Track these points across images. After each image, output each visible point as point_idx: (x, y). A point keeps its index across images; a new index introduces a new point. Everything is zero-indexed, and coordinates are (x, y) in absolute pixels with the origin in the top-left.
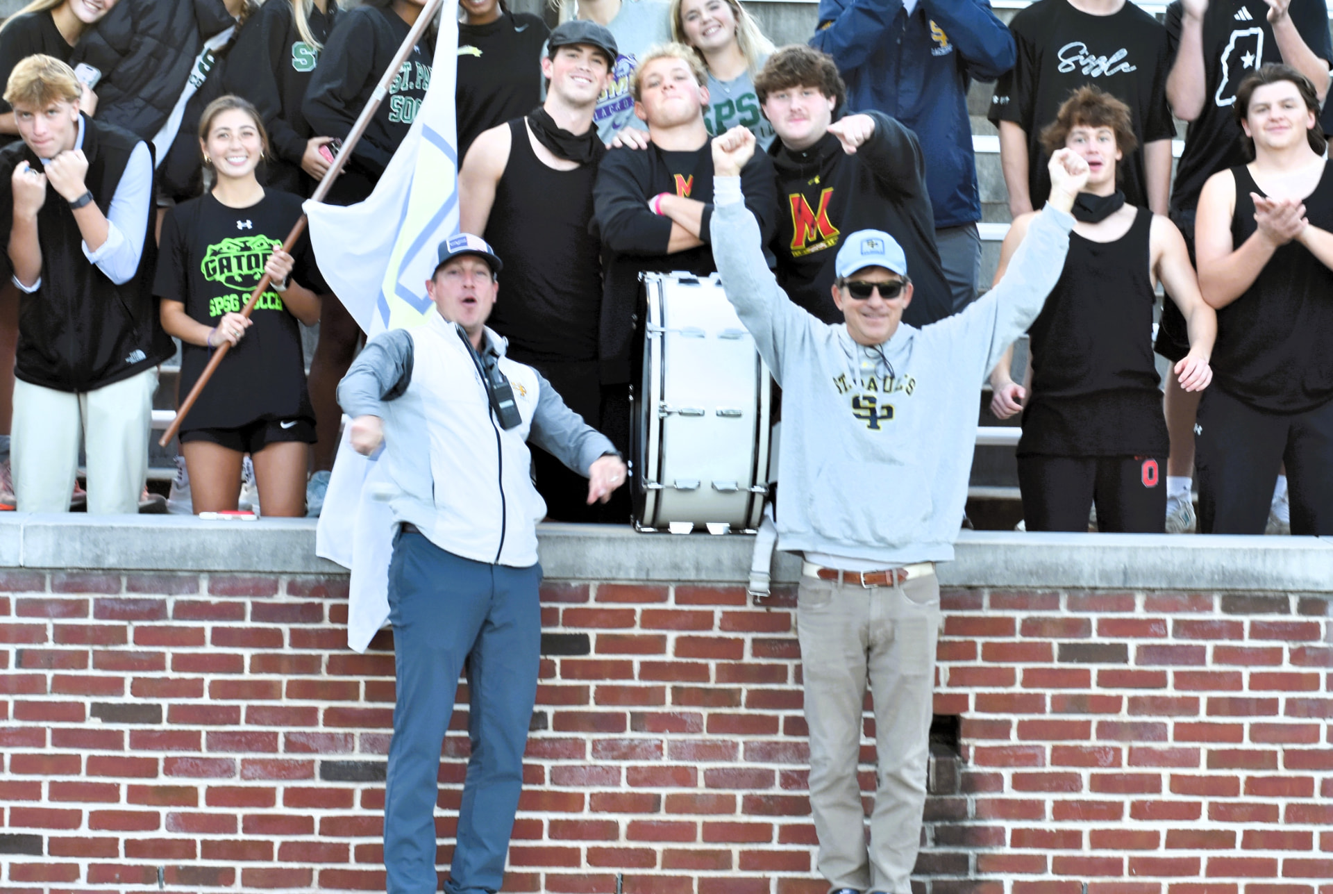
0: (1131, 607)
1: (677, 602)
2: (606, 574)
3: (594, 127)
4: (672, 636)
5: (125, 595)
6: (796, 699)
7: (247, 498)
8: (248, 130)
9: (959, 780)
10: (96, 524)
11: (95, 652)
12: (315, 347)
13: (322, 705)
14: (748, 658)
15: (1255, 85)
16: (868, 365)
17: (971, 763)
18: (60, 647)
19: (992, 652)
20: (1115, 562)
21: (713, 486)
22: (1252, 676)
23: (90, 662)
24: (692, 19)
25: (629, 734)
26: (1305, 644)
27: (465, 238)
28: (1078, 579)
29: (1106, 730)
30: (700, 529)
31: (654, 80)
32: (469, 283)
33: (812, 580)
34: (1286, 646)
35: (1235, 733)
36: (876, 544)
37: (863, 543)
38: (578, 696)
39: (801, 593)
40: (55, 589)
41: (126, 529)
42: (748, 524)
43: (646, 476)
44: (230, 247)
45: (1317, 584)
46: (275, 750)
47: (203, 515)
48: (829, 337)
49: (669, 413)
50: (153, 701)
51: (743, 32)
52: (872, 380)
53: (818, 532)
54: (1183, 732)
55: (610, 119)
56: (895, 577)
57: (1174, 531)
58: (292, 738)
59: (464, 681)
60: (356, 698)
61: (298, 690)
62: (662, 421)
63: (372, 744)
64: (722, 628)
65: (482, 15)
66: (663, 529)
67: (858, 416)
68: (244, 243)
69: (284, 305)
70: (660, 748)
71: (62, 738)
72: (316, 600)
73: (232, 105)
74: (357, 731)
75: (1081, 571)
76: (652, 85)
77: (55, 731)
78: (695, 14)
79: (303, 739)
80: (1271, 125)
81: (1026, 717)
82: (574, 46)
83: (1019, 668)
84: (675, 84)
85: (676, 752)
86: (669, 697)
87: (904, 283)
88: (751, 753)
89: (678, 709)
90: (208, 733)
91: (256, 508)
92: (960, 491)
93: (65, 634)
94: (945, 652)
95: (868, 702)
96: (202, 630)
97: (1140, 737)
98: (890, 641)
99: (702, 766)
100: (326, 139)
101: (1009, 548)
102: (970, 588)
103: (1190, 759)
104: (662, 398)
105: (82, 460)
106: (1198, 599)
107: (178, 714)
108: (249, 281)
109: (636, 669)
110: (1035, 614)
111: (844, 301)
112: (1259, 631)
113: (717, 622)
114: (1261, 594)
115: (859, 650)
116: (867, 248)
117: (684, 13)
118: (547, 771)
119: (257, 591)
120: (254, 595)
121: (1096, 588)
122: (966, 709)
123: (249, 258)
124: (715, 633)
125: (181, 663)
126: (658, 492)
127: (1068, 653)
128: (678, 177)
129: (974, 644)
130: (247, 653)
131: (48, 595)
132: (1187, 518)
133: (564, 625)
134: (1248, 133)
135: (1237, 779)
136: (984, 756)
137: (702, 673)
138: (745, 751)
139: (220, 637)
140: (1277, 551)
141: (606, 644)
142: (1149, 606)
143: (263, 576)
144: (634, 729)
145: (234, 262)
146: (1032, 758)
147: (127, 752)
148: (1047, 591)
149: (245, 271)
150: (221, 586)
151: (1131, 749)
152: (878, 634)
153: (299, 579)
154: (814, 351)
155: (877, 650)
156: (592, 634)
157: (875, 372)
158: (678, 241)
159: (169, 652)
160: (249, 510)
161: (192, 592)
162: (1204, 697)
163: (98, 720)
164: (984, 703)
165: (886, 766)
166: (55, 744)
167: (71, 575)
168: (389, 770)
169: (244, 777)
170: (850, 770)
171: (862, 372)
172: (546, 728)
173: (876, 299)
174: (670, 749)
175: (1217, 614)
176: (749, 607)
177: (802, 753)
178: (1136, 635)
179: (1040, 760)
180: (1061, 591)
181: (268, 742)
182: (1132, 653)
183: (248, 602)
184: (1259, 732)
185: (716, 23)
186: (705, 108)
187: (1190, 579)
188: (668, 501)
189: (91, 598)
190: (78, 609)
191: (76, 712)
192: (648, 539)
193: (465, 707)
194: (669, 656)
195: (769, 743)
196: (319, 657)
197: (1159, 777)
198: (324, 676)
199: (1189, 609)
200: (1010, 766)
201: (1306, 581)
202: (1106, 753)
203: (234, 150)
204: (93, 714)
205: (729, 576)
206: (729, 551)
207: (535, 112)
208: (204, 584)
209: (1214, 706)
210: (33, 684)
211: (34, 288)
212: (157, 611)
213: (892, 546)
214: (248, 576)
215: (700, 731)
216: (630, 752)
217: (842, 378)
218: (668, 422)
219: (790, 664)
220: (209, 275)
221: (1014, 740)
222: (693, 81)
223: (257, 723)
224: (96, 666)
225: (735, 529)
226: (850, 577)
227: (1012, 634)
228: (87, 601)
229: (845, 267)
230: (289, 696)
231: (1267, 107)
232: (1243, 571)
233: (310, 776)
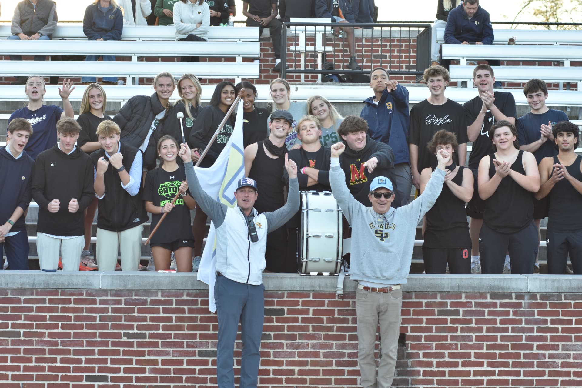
0: (461, 298)
1: (313, 298)
2: (290, 289)
3: (285, 145)
4: (311, 309)
5: (134, 297)
6: (354, 329)
7: (173, 265)
8: (173, 146)
9: (405, 355)
10: (124, 274)
11: (124, 316)
12: (194, 217)
13: (198, 332)
14: (336, 316)
15: (496, 128)
16: (380, 220)
17: (409, 349)
18: (113, 315)
19: (416, 313)
20: (455, 283)
21: (324, 260)
22: (500, 320)
23: (123, 319)
24: (315, 109)
25: (298, 341)
26: (517, 309)
27: (247, 179)
28: (443, 289)
29: (453, 338)
30: (320, 274)
31: (304, 128)
32: (247, 195)
33: (360, 290)
34: (511, 310)
35: (495, 339)
36: (382, 278)
37: (378, 278)
38: (281, 329)
39: (357, 294)
40: (111, 296)
41: (134, 276)
42: (336, 272)
43: (303, 257)
44: (167, 184)
45: (521, 290)
46: (183, 347)
47: (159, 271)
48: (367, 211)
49: (310, 236)
50: (144, 332)
51: (331, 113)
52: (381, 225)
53: (364, 274)
54: (478, 338)
55: (290, 142)
56: (388, 290)
57: (474, 273)
58: (189, 343)
59: (240, 324)
60: (209, 330)
61: (190, 328)
62: (307, 239)
63: (214, 345)
64: (328, 306)
65: (248, 109)
66: (308, 274)
67: (377, 236)
68: (172, 183)
69: (184, 203)
70: (308, 345)
71: (114, 344)
72: (196, 299)
73: (168, 138)
74: (210, 341)
75: (444, 286)
76: (303, 129)
77: (112, 342)
78: (316, 108)
79: (192, 344)
80: (501, 141)
81: (427, 334)
82: (278, 119)
83: (425, 318)
84: (311, 130)
85: (313, 346)
86: (311, 329)
87: (392, 194)
88: (338, 346)
89: (314, 333)
90: (161, 342)
91: (176, 269)
92: (409, 261)
93: (115, 310)
94: (403, 313)
95: (378, 330)
96: (159, 308)
97: (464, 340)
98: (386, 311)
99: (322, 351)
100: (197, 149)
101: (421, 279)
102: (408, 292)
103: (480, 347)
104: (307, 232)
105: (119, 254)
106: (482, 295)
107: (151, 336)
108: (173, 195)
109: (300, 319)
110: (429, 300)
111: (373, 199)
112: (502, 305)
113: (326, 304)
114: (503, 293)
115: (376, 313)
116: (380, 182)
117: (312, 108)
118: (271, 353)
119: (177, 295)
120: (176, 297)
121: (449, 292)
122: (407, 332)
123: (173, 188)
124: (326, 308)
125: (152, 319)
126: (306, 262)
127: (440, 313)
128: (311, 161)
129: (410, 310)
130: (174, 316)
131: (109, 298)
132: (478, 269)
133: (276, 306)
134: (494, 143)
135: (496, 353)
136: (413, 347)
137: (321, 321)
138: (336, 346)
139: (165, 311)
140: (508, 279)
141: (290, 312)
142: (466, 298)
143: (179, 291)
144: (300, 339)
145: (169, 189)
146: (429, 347)
147: (135, 348)
148: (433, 293)
149: (172, 192)
150: (165, 294)
151: (461, 344)
152: (382, 308)
153: (190, 292)
154: (362, 215)
155: (382, 313)
156: (286, 308)
157: (383, 222)
158: (310, 182)
159: (148, 316)
160: (174, 270)
161: (156, 296)
162: (485, 327)
163: (126, 338)
164: (413, 330)
165: (384, 351)
166: (112, 346)
167: (116, 291)
168: (218, 353)
169: (173, 356)
170: (372, 352)
171: (378, 222)
172: (271, 339)
173: (383, 198)
174: (311, 346)
175: (489, 300)
176: (337, 299)
177: (355, 346)
178: (462, 307)
179: (431, 348)
180: (438, 293)
181: (181, 345)
182: (461, 313)
183: (174, 299)
184: (503, 338)
185: (323, 111)
186: (320, 137)
187: (480, 289)
188: (310, 265)
189: (123, 298)
190: (119, 302)
191: (118, 336)
192: (303, 278)
193: (240, 333)
194: (311, 316)
195: (343, 343)
196: (197, 317)
197: (470, 353)
198: (199, 323)
199: (480, 298)
200: (422, 350)
201: (518, 289)
202: (453, 346)
203: (169, 152)
204: (124, 336)
205: (330, 289)
206: (329, 281)
207: (266, 139)
208: (160, 294)
209: (488, 330)
210: (105, 327)
211: (102, 198)
212: (144, 302)
213: (388, 279)
214: (174, 291)
215: (321, 340)
216: (298, 347)
217: (372, 224)
218: (310, 239)
219: (350, 318)
220: (161, 194)
221: (423, 341)
222: (317, 129)
223: (177, 338)
224: (125, 321)
225: (331, 274)
226: (374, 290)
227: (422, 307)
228: (122, 299)
229: (373, 188)
230: (188, 330)
231: (500, 135)
232: (497, 286)
233: (195, 355)
